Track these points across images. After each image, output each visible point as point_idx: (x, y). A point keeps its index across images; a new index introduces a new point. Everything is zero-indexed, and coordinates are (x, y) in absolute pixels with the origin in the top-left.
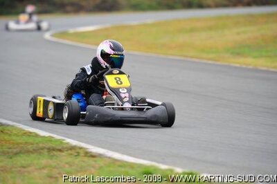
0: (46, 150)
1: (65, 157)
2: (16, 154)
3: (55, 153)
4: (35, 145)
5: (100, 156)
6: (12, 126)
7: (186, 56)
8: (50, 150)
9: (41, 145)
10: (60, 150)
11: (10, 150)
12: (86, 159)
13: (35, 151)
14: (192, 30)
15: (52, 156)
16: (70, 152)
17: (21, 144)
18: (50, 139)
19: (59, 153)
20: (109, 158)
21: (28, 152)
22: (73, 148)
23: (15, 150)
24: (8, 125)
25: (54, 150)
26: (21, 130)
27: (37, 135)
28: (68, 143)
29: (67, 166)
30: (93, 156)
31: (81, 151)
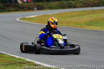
0: (18, 63)
2: (8, 65)
4: (15, 61)
5: (39, 65)
6: (6, 54)
8: (20, 63)
9: (17, 61)
10: (24, 63)
11: (5, 63)
13: (14, 64)
15: (21, 65)
16: (28, 64)
17: (9, 61)
18: (20, 59)
21: (12, 64)
22: (28, 62)
23: (7, 64)
24: (4, 54)
25: (21, 63)
26: (9, 56)
27: (15, 58)
30: (36, 65)
31: (32, 63)
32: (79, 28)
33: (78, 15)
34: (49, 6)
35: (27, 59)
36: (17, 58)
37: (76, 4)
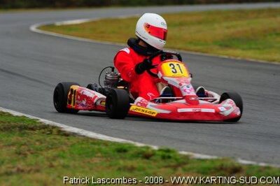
0: (18, 129)
1: (36, 135)
3: (27, 131)
4: (7, 124)
5: (74, 134)
8: (22, 128)
9: (12, 124)
10: (32, 129)
12: (58, 137)
13: (5, 129)
15: (24, 134)
16: (43, 130)
18: (23, 119)
19: (32, 132)
20: (84, 136)
22: (45, 127)
25: (26, 128)
27: (10, 115)
28: (41, 123)
29: (37, 143)
30: (67, 135)
31: (54, 130)
32: (198, 53)
33: (200, 23)
35: (42, 120)
36: (17, 116)
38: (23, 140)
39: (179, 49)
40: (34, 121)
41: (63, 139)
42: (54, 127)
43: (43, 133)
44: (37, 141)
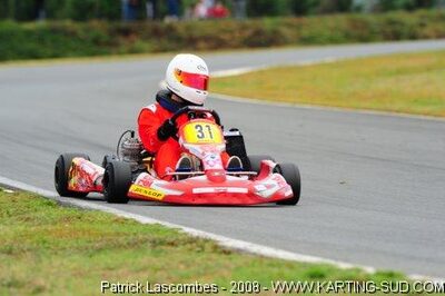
0: (149, 244)
1: (179, 254)
2: (99, 250)
3: (164, 247)
4: (132, 237)
5: (239, 251)
6: (98, 210)
7: (390, 111)
8: (156, 243)
9: (141, 236)
10: (172, 244)
11: (90, 245)
12: (214, 256)
13: (130, 245)
14: (400, 72)
15: (159, 252)
16: (189, 246)
17: (109, 234)
18: (157, 228)
19: (169, 248)
20: (254, 254)
21: (119, 247)
22: (193, 240)
23: (97, 245)
24: (91, 210)
25: (162, 243)
26: (112, 215)
27: (136, 223)
28: (185, 234)
29: (182, 266)
30: (227, 252)
31: (207, 245)
32: (428, 118)
33: (429, 69)
34: (305, 33)
35: (187, 230)
36: (147, 225)
37: (422, 25)
38: (158, 262)
39: (397, 111)
40: (174, 231)
41: (223, 259)
42: (206, 241)
43: (191, 250)
44: (182, 262)
